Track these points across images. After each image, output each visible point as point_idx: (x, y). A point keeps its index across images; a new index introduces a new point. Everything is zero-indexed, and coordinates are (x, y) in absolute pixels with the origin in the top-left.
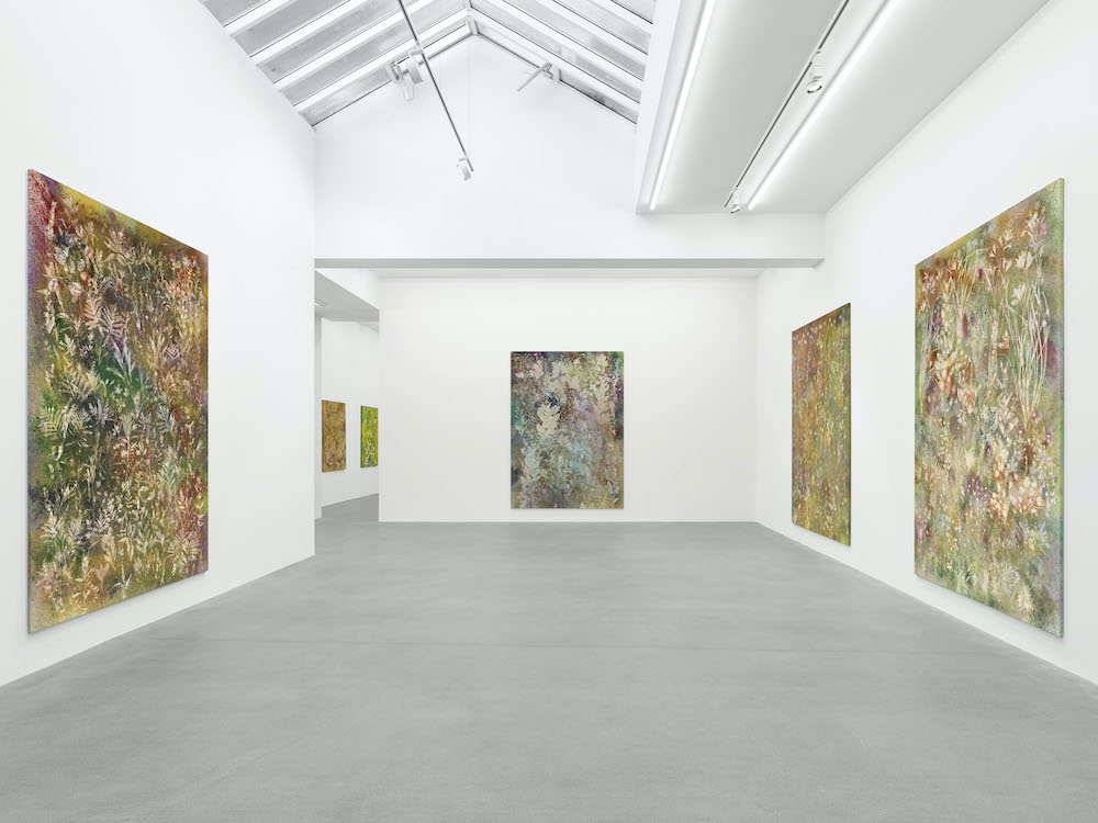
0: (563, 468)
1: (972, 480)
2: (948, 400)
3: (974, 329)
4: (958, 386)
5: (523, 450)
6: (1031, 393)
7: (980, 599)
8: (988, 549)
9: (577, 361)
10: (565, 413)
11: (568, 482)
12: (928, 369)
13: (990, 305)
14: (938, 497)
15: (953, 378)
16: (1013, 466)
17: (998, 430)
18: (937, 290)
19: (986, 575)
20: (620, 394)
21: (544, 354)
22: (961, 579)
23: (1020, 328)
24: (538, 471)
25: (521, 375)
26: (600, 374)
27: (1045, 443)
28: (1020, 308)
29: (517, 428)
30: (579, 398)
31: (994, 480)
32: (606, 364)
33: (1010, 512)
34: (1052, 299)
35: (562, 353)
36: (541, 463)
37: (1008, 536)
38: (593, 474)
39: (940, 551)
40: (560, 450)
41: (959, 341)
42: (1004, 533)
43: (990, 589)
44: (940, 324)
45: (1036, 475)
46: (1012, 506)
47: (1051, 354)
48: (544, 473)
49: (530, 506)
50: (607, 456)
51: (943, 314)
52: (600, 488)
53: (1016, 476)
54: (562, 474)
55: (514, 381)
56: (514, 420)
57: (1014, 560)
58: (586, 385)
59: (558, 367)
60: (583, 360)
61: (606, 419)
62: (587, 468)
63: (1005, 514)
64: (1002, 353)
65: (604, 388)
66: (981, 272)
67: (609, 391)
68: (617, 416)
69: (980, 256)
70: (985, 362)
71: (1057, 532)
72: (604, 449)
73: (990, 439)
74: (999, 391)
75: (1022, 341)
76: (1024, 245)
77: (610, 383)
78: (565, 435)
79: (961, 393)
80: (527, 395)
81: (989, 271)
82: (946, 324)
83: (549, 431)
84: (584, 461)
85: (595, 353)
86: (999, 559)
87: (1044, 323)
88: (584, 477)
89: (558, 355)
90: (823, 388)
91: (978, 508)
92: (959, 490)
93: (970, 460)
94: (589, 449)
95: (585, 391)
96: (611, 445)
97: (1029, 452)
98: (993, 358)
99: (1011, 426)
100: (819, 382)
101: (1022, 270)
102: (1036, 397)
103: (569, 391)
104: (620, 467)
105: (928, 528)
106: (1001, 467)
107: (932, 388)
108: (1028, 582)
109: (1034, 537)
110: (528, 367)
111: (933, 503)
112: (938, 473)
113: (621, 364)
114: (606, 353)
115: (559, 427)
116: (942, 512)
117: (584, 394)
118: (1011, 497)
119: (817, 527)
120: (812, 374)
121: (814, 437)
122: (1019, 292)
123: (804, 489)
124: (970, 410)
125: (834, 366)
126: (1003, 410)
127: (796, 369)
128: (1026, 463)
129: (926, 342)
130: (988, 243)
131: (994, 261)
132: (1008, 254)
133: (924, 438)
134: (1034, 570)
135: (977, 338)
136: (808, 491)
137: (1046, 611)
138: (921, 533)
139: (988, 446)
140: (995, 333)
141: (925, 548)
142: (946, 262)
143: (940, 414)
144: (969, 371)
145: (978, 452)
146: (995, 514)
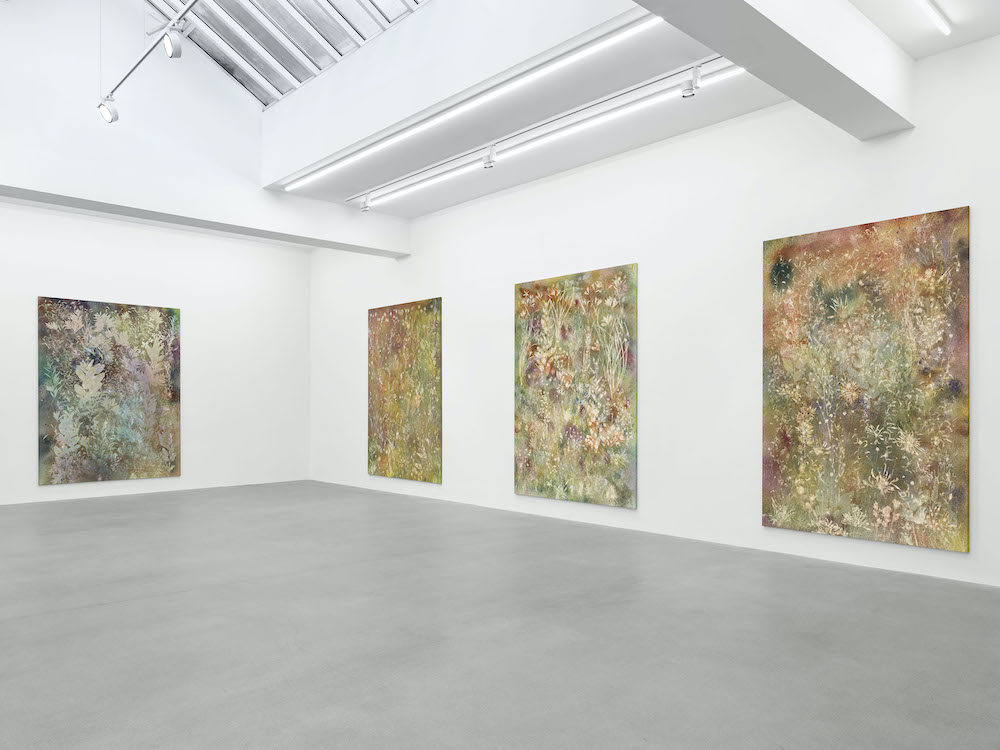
0: (109, 435)
1: (569, 429)
2: (548, 378)
3: (571, 336)
4: (556, 369)
5: (56, 415)
6: (615, 378)
7: (577, 500)
8: (582, 469)
9: (126, 315)
10: (111, 372)
11: (115, 451)
12: (528, 357)
13: (585, 323)
14: (538, 441)
15: (552, 365)
16: (603, 419)
17: (591, 398)
18: (537, 306)
19: (581, 485)
20: (176, 354)
21: (84, 303)
22: (559, 490)
23: (608, 340)
24: (77, 439)
25: (53, 326)
26: (154, 331)
27: (626, 406)
28: (608, 329)
29: (49, 389)
30: (129, 357)
31: (588, 427)
32: (160, 321)
33: (600, 446)
34: (630, 327)
35: (107, 304)
36: (81, 429)
37: (599, 459)
38: (145, 440)
39: (540, 475)
40: (105, 414)
41: (557, 341)
42: (595, 458)
43: (585, 491)
44: (540, 329)
45: (620, 424)
46: (601, 442)
47: (630, 357)
48: (84, 441)
49: (66, 480)
50: (162, 420)
51: (543, 322)
52: (154, 456)
53: (605, 425)
54: (107, 442)
55: (43, 333)
56: (42, 379)
57: (603, 471)
58: (136, 342)
59: (102, 319)
60: (133, 314)
61: (160, 381)
62: (138, 434)
63: (596, 447)
64: (594, 353)
65: (158, 347)
66: (577, 302)
67: (164, 350)
68: (172, 375)
69: (576, 292)
70: (581, 357)
71: (633, 453)
72: (158, 413)
73: (584, 403)
74: (592, 375)
75: (609, 348)
76: (611, 293)
77: (165, 342)
78: (112, 397)
79: (559, 374)
80: (61, 351)
81: (583, 302)
82: (546, 329)
83: (91, 393)
84: (135, 427)
85: (147, 308)
86: (591, 473)
87: (625, 340)
88: (135, 444)
89: (102, 307)
90: (411, 361)
91: (575, 445)
92: (559, 434)
93: (567, 416)
94: (141, 414)
95: (136, 348)
96: (166, 408)
97: (614, 411)
98: (587, 355)
99: (601, 396)
100: (405, 355)
101: (609, 308)
102: (620, 381)
103: (116, 348)
104: (176, 433)
105: (528, 462)
106: (594, 420)
107: (532, 368)
108: (613, 483)
109: (617, 459)
110: (63, 317)
111: (533, 444)
112: (537, 425)
113: (177, 322)
114: (160, 309)
115: (103, 388)
116: (542, 450)
117: (134, 352)
118: (601, 437)
119: (403, 474)
120: (396, 348)
121: (399, 400)
122: (607, 320)
123: (385, 444)
124: (567, 385)
125: (424, 344)
126: (595, 386)
127: (374, 342)
128: (612, 417)
129: (526, 338)
130: (583, 285)
131: (588, 298)
132: (599, 296)
133: (524, 402)
134: (618, 476)
135: (574, 342)
136: (391, 445)
137: (626, 497)
138: (521, 466)
139: (583, 408)
140: (588, 341)
141: (525, 475)
142: (545, 289)
143: (540, 387)
144: (566, 362)
145: (574, 411)
146: (589, 447)
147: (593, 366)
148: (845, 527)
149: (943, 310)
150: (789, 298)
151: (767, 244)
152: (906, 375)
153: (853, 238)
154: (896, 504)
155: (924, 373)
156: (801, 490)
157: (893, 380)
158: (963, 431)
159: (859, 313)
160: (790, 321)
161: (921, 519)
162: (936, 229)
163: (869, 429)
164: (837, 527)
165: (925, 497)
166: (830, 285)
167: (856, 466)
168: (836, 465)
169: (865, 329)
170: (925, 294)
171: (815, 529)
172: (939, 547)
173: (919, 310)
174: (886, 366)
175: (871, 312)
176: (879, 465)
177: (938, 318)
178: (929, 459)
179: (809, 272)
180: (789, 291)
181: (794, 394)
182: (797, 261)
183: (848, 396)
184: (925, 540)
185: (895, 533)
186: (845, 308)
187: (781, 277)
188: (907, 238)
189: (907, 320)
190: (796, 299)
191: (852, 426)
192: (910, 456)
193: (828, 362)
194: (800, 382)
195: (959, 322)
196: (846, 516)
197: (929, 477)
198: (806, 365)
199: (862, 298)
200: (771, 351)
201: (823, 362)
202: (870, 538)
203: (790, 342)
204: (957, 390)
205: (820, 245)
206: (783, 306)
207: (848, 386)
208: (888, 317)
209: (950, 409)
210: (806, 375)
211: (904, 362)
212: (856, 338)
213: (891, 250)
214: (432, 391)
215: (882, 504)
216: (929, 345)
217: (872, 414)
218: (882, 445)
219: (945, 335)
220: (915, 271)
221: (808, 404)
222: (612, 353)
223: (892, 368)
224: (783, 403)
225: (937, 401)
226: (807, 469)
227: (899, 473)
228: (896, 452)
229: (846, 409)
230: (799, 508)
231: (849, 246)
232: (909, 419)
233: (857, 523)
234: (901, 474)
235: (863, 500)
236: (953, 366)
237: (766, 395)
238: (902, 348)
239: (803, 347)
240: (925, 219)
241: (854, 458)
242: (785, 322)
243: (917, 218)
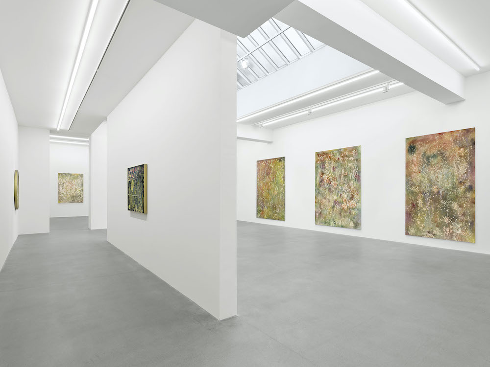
1: (336, 202)
2: (328, 184)
3: (337, 170)
4: (331, 181)
6: (353, 184)
7: (338, 226)
8: (341, 216)
12: (320, 177)
13: (342, 166)
14: (324, 206)
15: (329, 180)
16: (348, 198)
17: (344, 191)
18: (324, 160)
19: (340, 221)
22: (332, 223)
23: (350, 172)
27: (357, 194)
28: (350, 168)
31: (343, 201)
33: (347, 208)
34: (359, 167)
39: (325, 218)
41: (331, 172)
42: (346, 212)
43: (342, 223)
44: (325, 167)
45: (355, 200)
47: (358, 177)
51: (326, 165)
53: (349, 200)
57: (348, 216)
63: (346, 208)
64: (345, 176)
66: (339, 158)
69: (338, 155)
70: (340, 177)
71: (359, 210)
73: (341, 193)
74: (344, 183)
75: (351, 174)
76: (352, 155)
79: (332, 183)
81: (341, 159)
82: (327, 168)
86: (344, 217)
87: (357, 171)
90: (273, 178)
91: (338, 207)
92: (332, 204)
93: (335, 197)
97: (353, 196)
98: (342, 177)
99: (348, 191)
100: (271, 177)
101: (351, 160)
102: (355, 186)
105: (320, 213)
106: (345, 199)
107: (322, 181)
108: (352, 221)
109: (353, 212)
111: (322, 207)
112: (324, 200)
116: (325, 209)
118: (348, 205)
119: (270, 218)
120: (268, 174)
121: (269, 192)
122: (350, 165)
123: (263, 207)
124: (335, 187)
125: (278, 173)
126: (346, 187)
127: (259, 172)
128: (352, 198)
129: (319, 171)
130: (341, 153)
131: (343, 157)
132: (347, 156)
133: (319, 193)
134: (354, 218)
135: (337, 172)
136: (266, 207)
137: (357, 225)
138: (318, 214)
139: (341, 194)
140: (343, 171)
141: (319, 218)
142: (327, 154)
143: (325, 187)
144: (335, 179)
145: (338, 196)
146: (343, 208)
147: (345, 180)
148: (434, 235)
149: (467, 162)
150: (415, 157)
151: (407, 139)
152: (454, 184)
153: (436, 138)
154: (451, 227)
155: (460, 183)
156: (419, 222)
157: (450, 185)
158: (473, 202)
159: (438, 163)
160: (415, 165)
161: (459, 232)
162: (464, 135)
163: (442, 202)
164: (431, 235)
165: (461, 224)
166: (428, 153)
167: (437, 214)
168: (431, 214)
169: (440, 168)
170: (461, 156)
171: (424, 235)
172: (466, 241)
173: (459, 162)
174: (448, 180)
175: (442, 162)
176: (445, 214)
177: (465, 164)
178: (462, 211)
179: (421, 149)
180: (414, 155)
181: (417, 190)
182: (417, 145)
183: (435, 190)
184: (461, 239)
185: (451, 237)
186: (434, 161)
187: (412, 151)
188: (454, 138)
189: (454, 165)
190: (417, 158)
191: (436, 201)
192: (456, 211)
193: (428, 179)
194: (418, 186)
195: (472, 166)
196: (434, 231)
197: (462, 218)
198: (421, 180)
199: (439, 158)
200: (408, 175)
201: (426, 179)
202: (442, 238)
203: (415, 172)
204: (471, 188)
205: (425, 140)
206: (412, 160)
207: (435, 187)
208: (448, 164)
209: (469, 195)
210: (420, 184)
211: (454, 179)
212: (437, 171)
213: (449, 142)
214: (282, 189)
215: (446, 227)
216: (462, 174)
217: (443, 197)
218: (446, 207)
219: (467, 170)
220: (457, 149)
221: (421, 193)
222: (352, 176)
223: (449, 181)
224: (412, 193)
225: (465, 192)
226: (421, 215)
227: (452, 216)
228: (451, 209)
229: (434, 195)
230: (418, 228)
231: (435, 140)
232: (456, 198)
233: (438, 233)
234: (453, 217)
235: (440, 226)
236: (470, 180)
237: (407, 190)
238: (453, 175)
239: (420, 174)
240: (460, 131)
241: (437, 212)
242: (413, 165)
243: (458, 131)
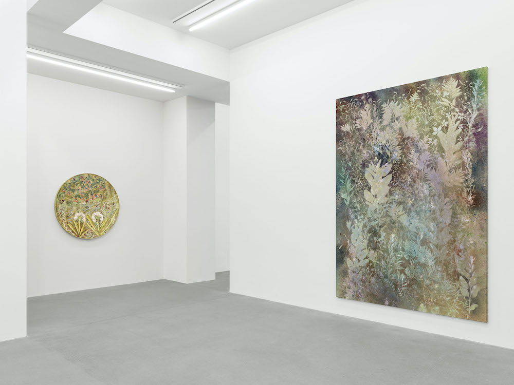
0: (396, 250)
5: (349, 224)
9: (415, 97)
10: (398, 172)
11: (402, 272)
20: (481, 137)
21: (373, 95)
24: (366, 251)
25: (346, 128)
26: (449, 110)
29: (343, 196)
30: (418, 151)
32: (457, 92)
35: (394, 89)
36: (370, 242)
38: (437, 262)
40: (393, 224)
48: (373, 255)
49: (356, 297)
50: (459, 236)
52: (448, 285)
54: (395, 260)
55: (340, 137)
56: (339, 185)
58: (427, 129)
59: (391, 108)
60: (423, 93)
61: (457, 179)
62: (428, 253)
65: (454, 130)
67: (462, 135)
68: (474, 169)
72: (454, 225)
77: (464, 122)
78: (399, 203)
80: (353, 153)
83: (379, 200)
84: (424, 242)
85: (440, 79)
88: (424, 266)
89: (390, 93)
94: (432, 226)
95: (426, 138)
96: (465, 219)
103: (404, 142)
104: (481, 255)
110: (354, 115)
113: (484, 88)
114: (457, 76)
115: (391, 193)
117: (424, 144)
